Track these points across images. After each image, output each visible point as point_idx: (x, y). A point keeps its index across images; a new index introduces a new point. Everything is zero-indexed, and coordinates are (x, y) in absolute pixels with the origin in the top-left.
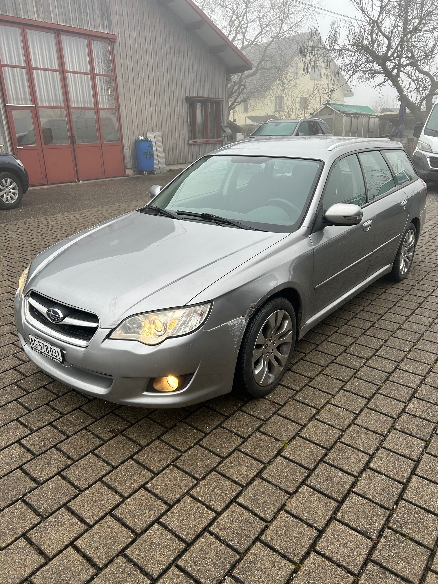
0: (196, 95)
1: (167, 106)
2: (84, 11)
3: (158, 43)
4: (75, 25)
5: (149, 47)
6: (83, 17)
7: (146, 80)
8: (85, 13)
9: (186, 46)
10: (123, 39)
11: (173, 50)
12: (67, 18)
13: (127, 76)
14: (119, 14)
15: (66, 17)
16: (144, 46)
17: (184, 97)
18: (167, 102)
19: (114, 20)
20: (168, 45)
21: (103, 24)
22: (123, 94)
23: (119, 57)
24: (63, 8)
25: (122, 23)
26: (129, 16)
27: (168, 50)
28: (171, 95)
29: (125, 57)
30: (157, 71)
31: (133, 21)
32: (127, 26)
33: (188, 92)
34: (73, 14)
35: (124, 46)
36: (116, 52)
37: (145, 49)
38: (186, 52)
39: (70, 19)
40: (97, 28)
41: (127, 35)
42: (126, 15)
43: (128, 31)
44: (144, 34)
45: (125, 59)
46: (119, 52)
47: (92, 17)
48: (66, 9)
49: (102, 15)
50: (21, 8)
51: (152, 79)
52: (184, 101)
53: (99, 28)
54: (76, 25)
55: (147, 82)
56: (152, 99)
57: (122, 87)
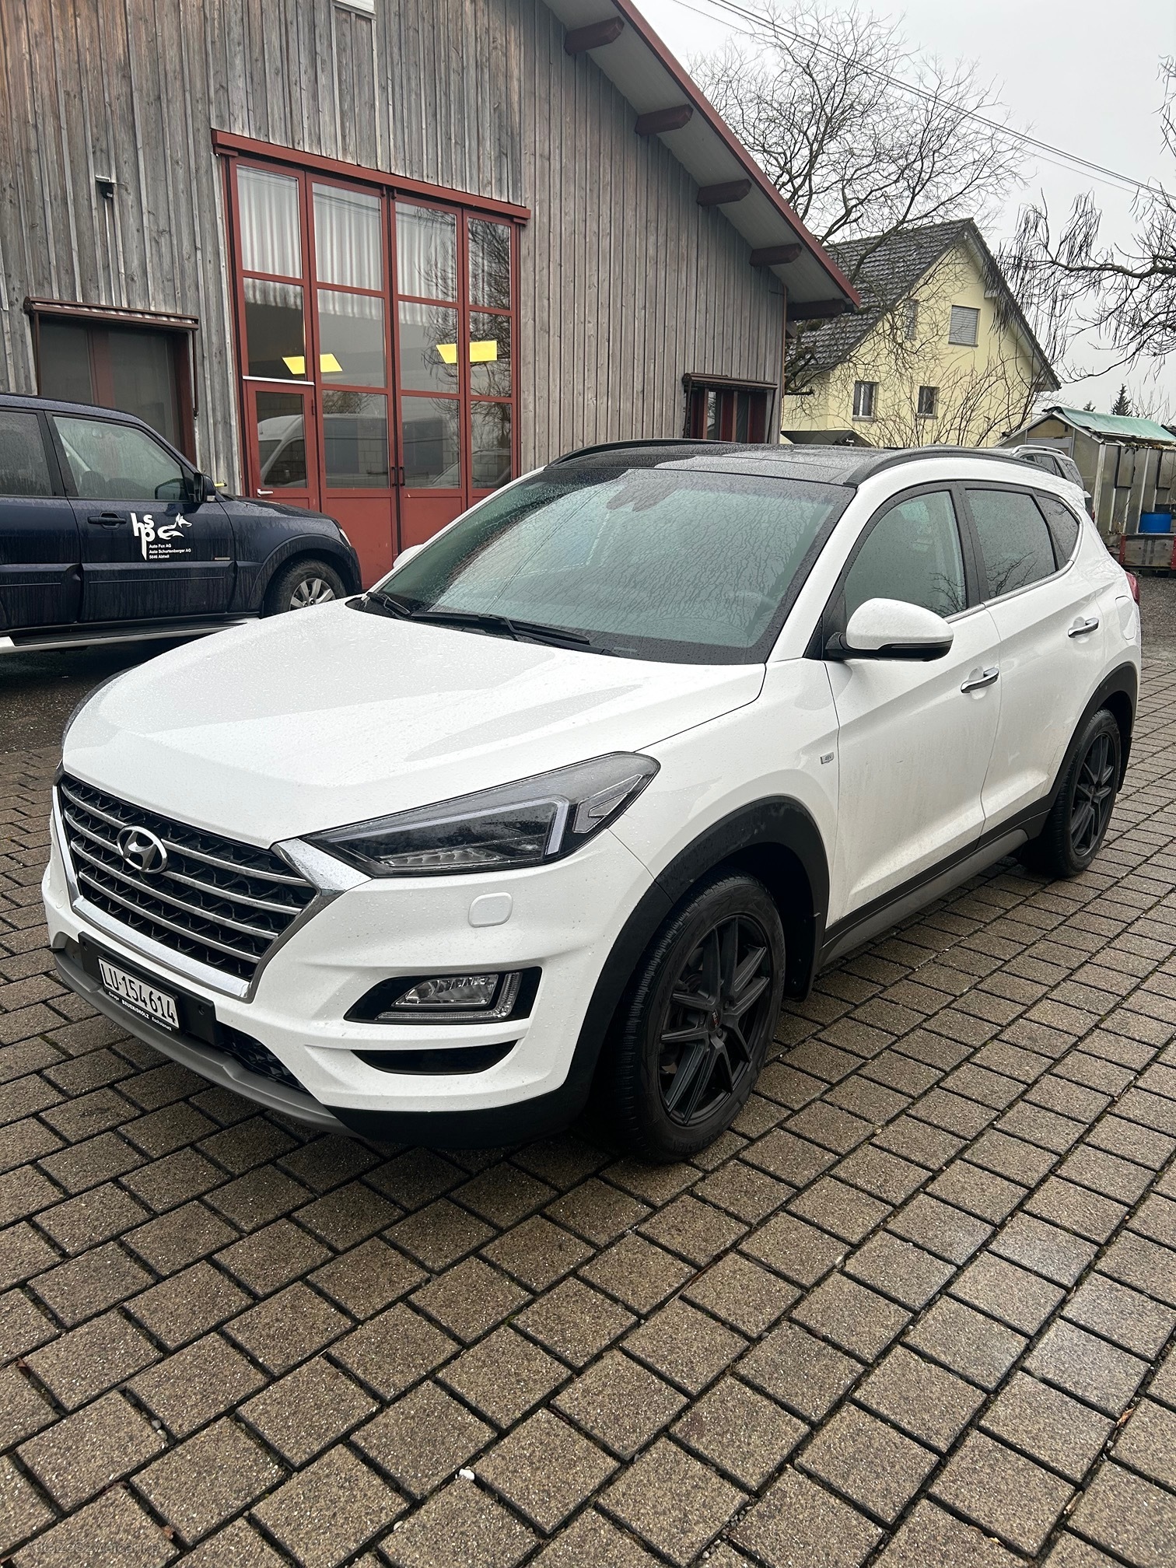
0: (709, 371)
1: (637, 399)
2: (456, 143)
3: (628, 235)
4: (430, 178)
5: (605, 243)
6: (453, 156)
7: (591, 328)
8: (458, 147)
9: (695, 245)
10: (546, 220)
11: (664, 252)
12: (415, 158)
13: (546, 314)
14: (541, 156)
15: (411, 156)
16: (595, 239)
17: (679, 377)
18: (638, 387)
19: (527, 171)
20: (652, 239)
21: (500, 180)
22: (532, 361)
23: (530, 264)
24: (406, 130)
25: (547, 179)
26: (564, 161)
27: (651, 251)
28: (649, 367)
29: (545, 264)
30: (619, 306)
31: (572, 175)
32: (558, 187)
33: (691, 364)
34: (430, 150)
35: (546, 236)
36: (524, 252)
37: (596, 247)
38: (694, 261)
39: (421, 161)
40: (484, 189)
41: (555, 210)
42: (558, 158)
43: (558, 201)
44: (596, 210)
45: (545, 271)
46: (532, 254)
47: (474, 159)
48: (415, 136)
49: (501, 154)
50: (305, 126)
51: (606, 326)
52: (680, 387)
53: (489, 189)
54: (435, 177)
55: (593, 332)
56: (603, 378)
57: (531, 343)
